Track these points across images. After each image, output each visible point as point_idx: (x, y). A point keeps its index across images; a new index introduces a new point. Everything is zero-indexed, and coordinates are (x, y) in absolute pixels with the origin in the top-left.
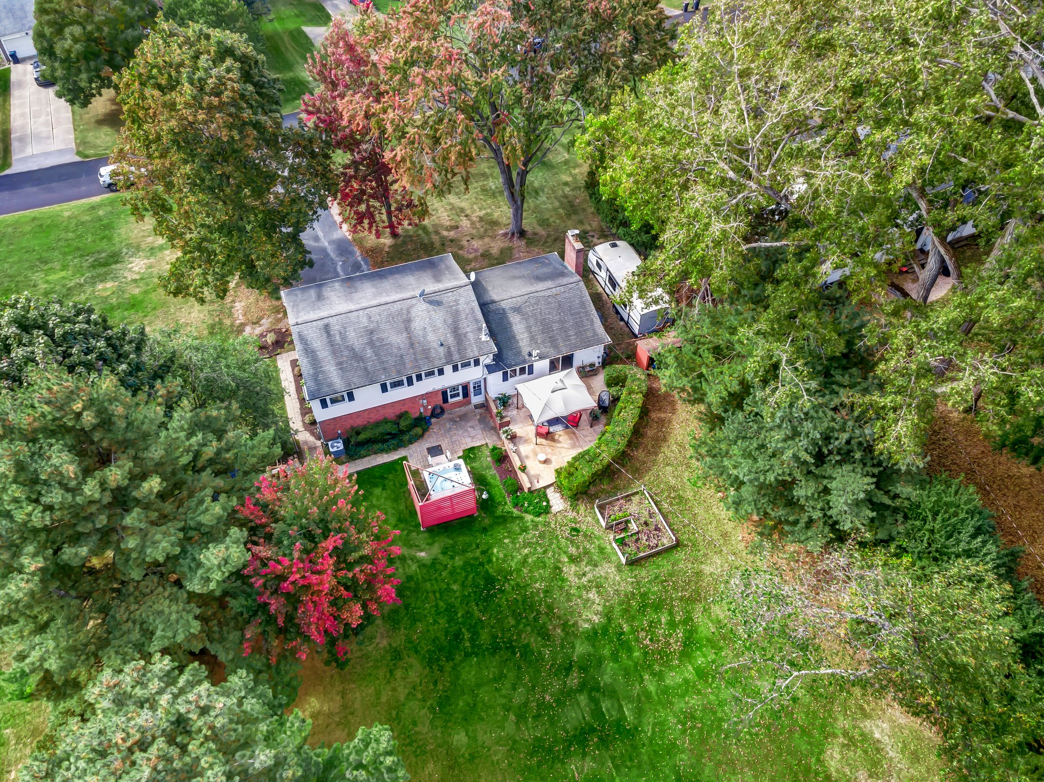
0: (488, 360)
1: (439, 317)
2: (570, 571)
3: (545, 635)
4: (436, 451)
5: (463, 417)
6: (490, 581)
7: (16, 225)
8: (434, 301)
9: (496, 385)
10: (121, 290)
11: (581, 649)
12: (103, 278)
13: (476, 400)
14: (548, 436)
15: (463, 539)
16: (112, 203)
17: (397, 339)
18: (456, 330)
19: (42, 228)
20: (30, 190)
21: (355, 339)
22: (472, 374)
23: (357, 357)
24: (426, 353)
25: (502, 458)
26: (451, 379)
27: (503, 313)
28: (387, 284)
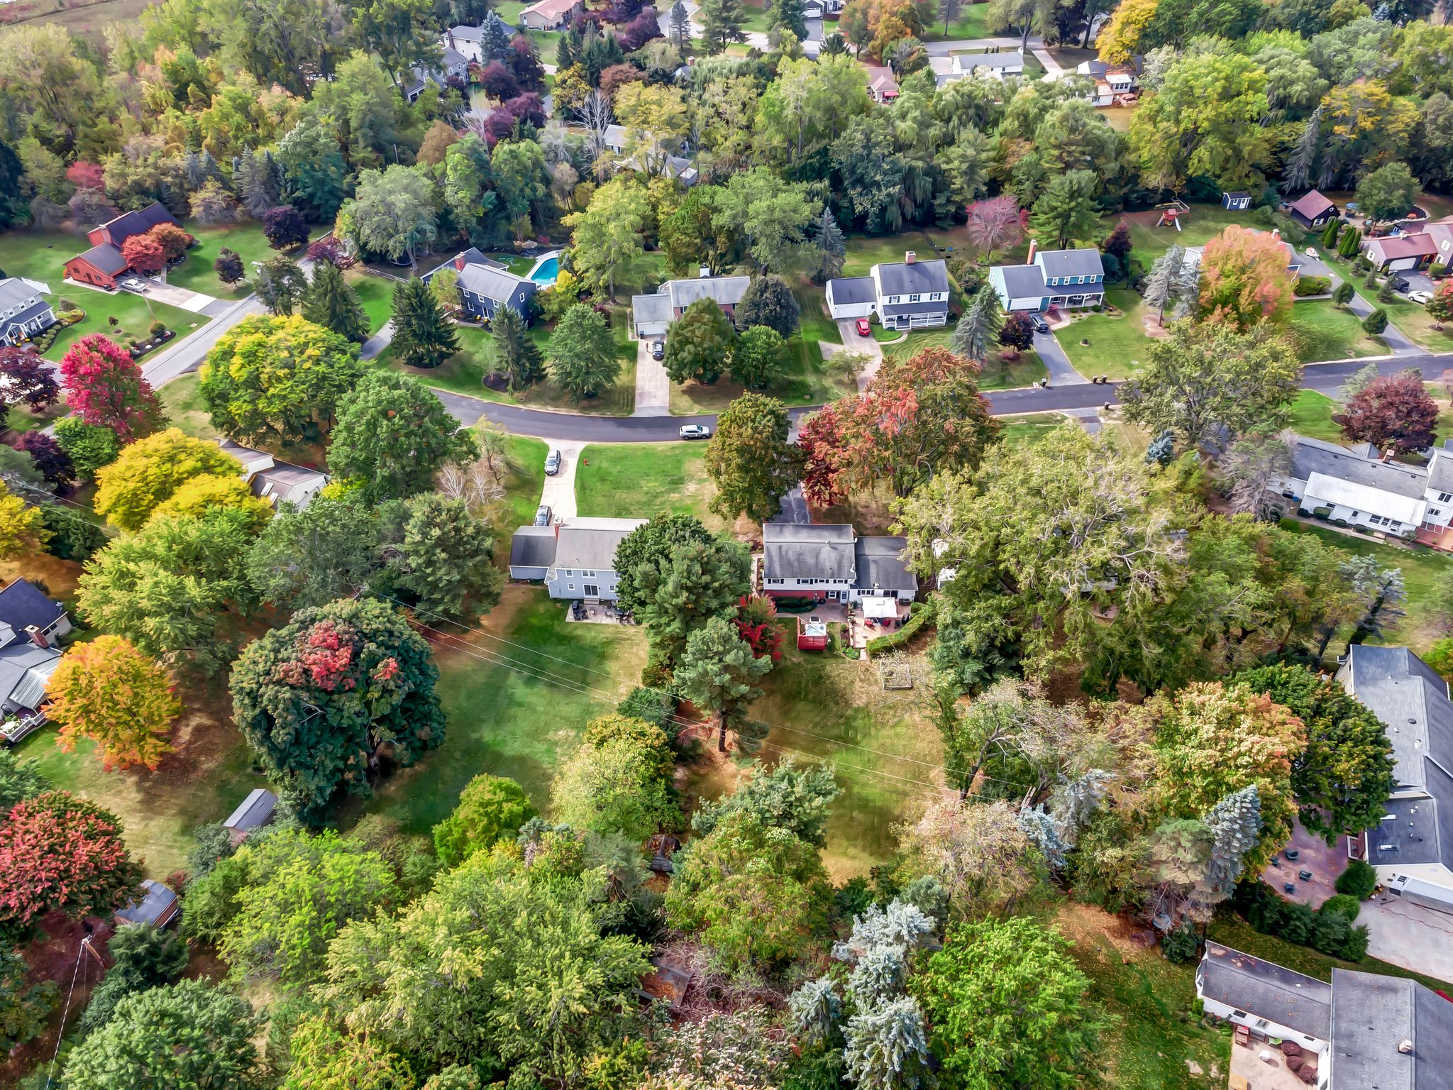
0: (851, 582)
1: (834, 555)
2: (858, 684)
3: (837, 703)
4: (815, 619)
5: (833, 608)
6: (821, 677)
7: (635, 450)
8: (833, 547)
9: (854, 595)
10: (681, 500)
11: (849, 712)
12: (674, 491)
13: (842, 601)
14: (871, 626)
15: (815, 658)
16: (684, 447)
17: (811, 561)
18: (840, 565)
19: (648, 454)
20: (641, 431)
21: (791, 556)
22: (843, 587)
23: (790, 563)
24: (822, 571)
25: (845, 631)
26: (831, 586)
27: (867, 562)
28: (814, 533)
